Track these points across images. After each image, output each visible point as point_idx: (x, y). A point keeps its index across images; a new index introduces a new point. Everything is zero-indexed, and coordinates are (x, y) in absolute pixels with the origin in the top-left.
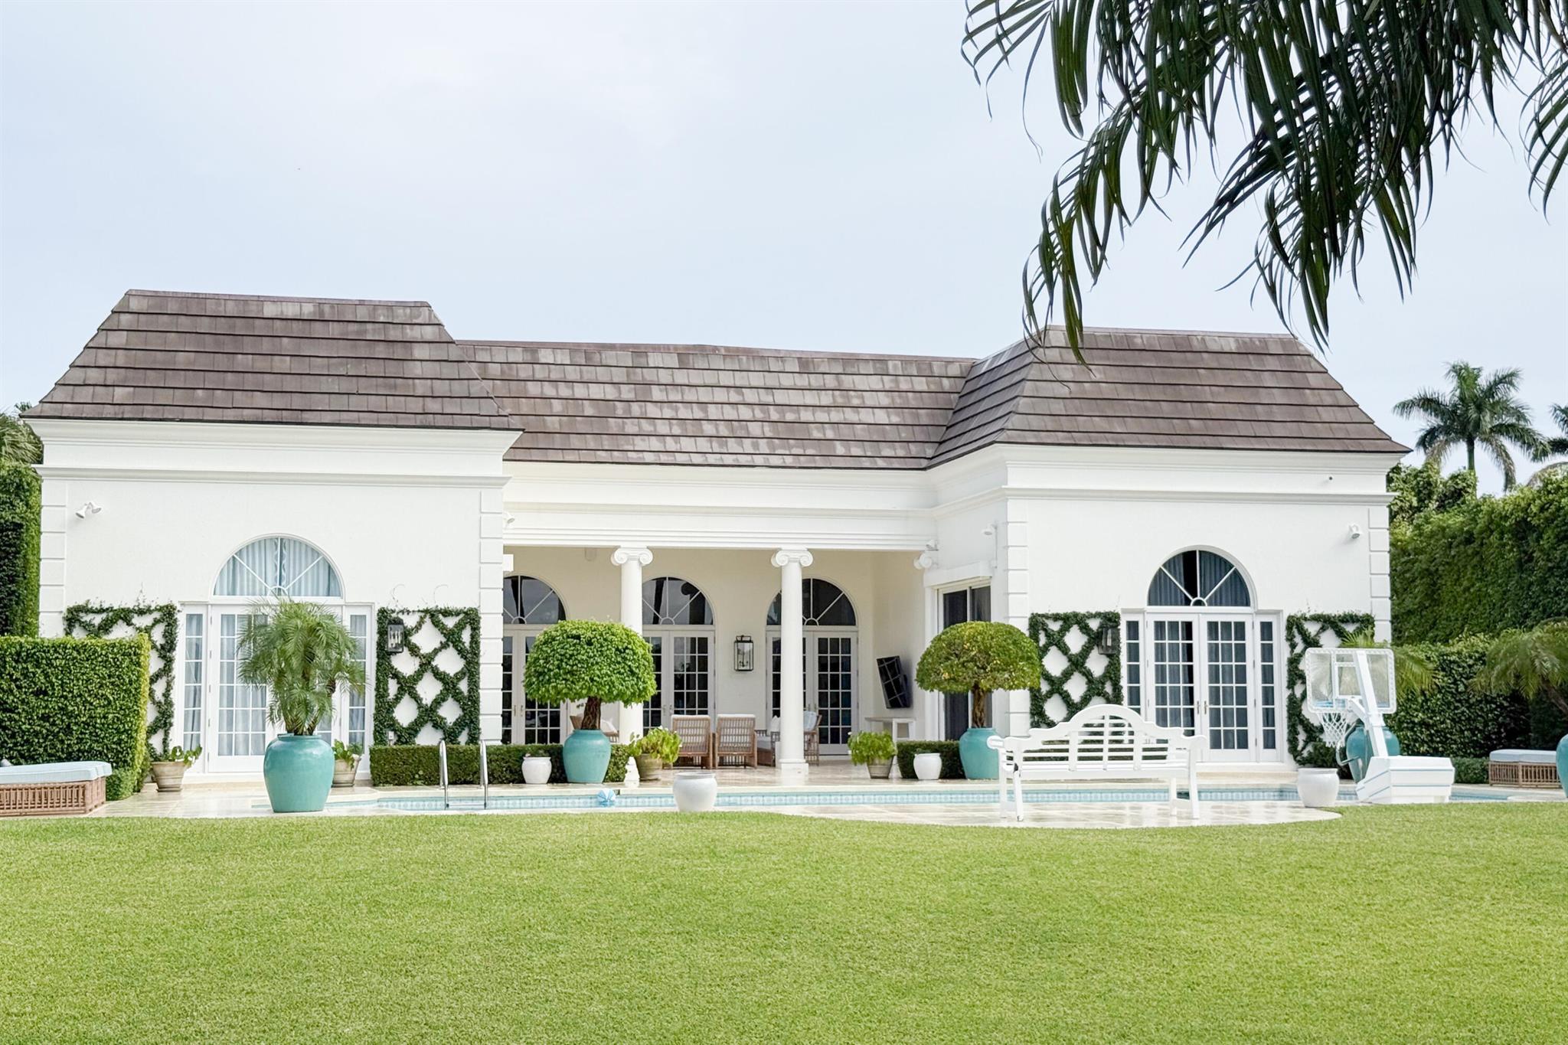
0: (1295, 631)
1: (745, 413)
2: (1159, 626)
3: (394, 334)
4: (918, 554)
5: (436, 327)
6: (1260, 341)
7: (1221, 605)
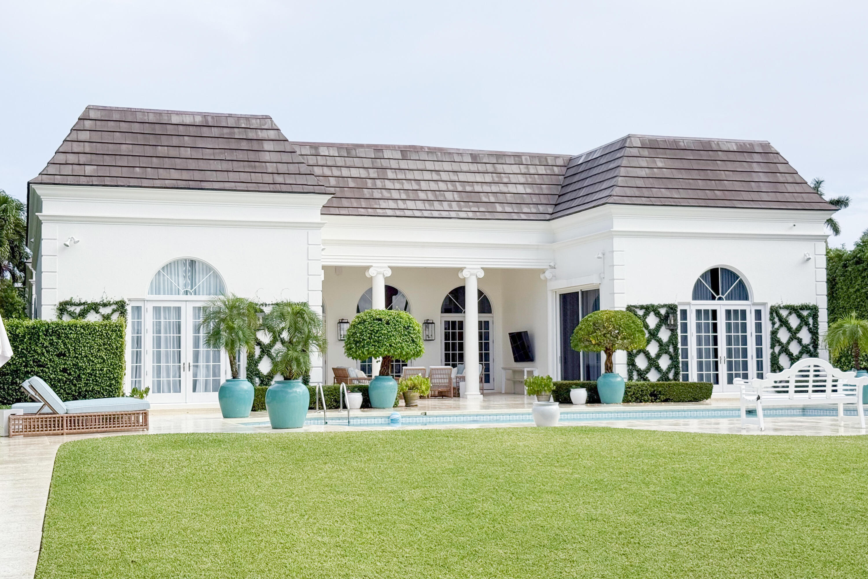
0: (774, 314)
1: (442, 186)
2: (699, 312)
3: (251, 135)
4: (543, 271)
5: (276, 131)
6: (749, 145)
7: (732, 299)
